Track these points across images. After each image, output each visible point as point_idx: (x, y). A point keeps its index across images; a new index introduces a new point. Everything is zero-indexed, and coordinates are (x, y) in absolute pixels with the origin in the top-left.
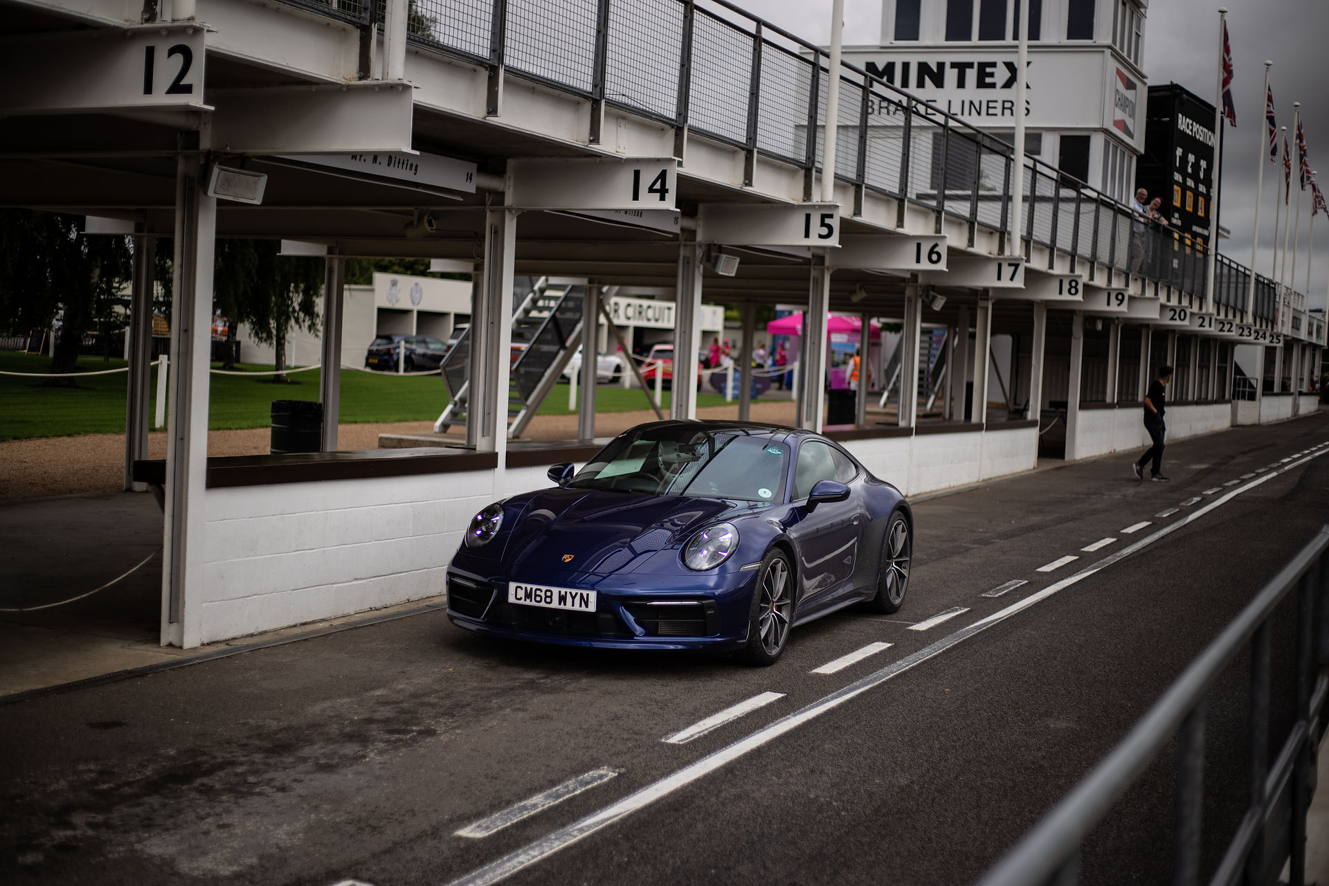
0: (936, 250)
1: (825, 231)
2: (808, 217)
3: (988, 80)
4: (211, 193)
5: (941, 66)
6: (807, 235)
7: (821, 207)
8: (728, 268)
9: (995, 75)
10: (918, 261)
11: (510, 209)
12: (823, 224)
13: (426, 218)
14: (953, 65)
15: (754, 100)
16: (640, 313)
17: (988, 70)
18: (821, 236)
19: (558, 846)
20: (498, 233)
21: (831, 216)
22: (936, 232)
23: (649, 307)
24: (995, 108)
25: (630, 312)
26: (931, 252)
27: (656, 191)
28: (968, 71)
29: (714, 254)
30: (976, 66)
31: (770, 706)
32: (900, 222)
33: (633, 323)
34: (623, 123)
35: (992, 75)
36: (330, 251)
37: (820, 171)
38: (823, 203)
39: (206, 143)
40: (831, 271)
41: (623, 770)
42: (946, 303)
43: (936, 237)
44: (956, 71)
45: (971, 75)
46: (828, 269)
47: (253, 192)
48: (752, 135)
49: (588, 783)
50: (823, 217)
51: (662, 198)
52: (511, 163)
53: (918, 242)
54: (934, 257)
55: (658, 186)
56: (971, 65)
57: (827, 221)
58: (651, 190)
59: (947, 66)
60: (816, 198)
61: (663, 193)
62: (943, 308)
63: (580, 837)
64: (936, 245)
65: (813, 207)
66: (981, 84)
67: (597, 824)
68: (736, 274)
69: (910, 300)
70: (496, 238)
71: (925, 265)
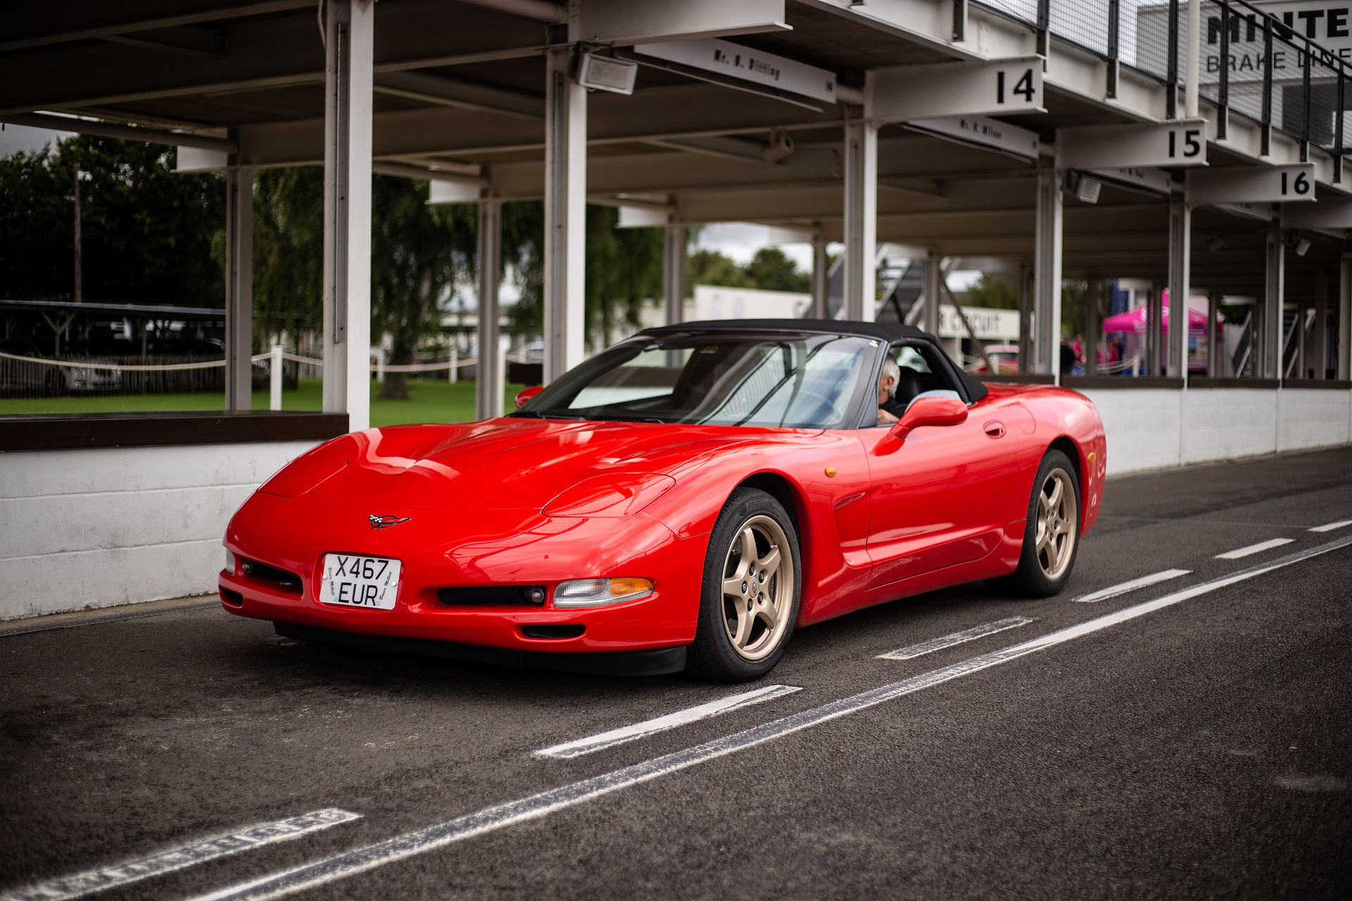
0: (1303, 179)
1: (1190, 149)
2: (1172, 136)
3: (1339, 28)
4: (582, 81)
5: (1288, 16)
6: (1172, 154)
7: (1185, 124)
8: (1090, 194)
9: (1347, 22)
10: (1284, 192)
11: (870, 121)
12: (1188, 142)
13: (783, 139)
14: (1302, 15)
15: (1114, 8)
17: (1339, 17)
18: (1186, 155)
19: (985, 665)
20: (859, 148)
21: (1197, 133)
22: (1301, 161)
23: (976, 317)
24: (1348, 56)
26: (1298, 181)
27: (1022, 92)
28: (1317, 19)
29: (1074, 180)
30: (1326, 14)
31: (1178, 579)
32: (1265, 151)
34: (984, 26)
35: (1343, 22)
36: (671, 219)
37: (1182, 89)
38: (1188, 120)
39: (574, 36)
40: (1191, 208)
41: (1037, 619)
42: (1310, 248)
43: (1302, 166)
44: (1305, 20)
45: (1321, 24)
46: (1188, 206)
47: (623, 82)
48: (1114, 44)
49: (1003, 627)
50: (1189, 134)
51: (1029, 99)
52: (870, 75)
53: (1283, 172)
54: (1302, 187)
55: (1023, 87)
56: (1320, 14)
57: (1193, 138)
58: (1017, 91)
59: (1295, 16)
60: (1180, 115)
61: (1029, 93)
62: (1307, 253)
63: (1006, 659)
64: (1303, 174)
65: (1178, 124)
66: (1332, 32)
67: (1022, 651)
68: (1098, 200)
69: (1271, 246)
70: (856, 154)
71: (1292, 196)
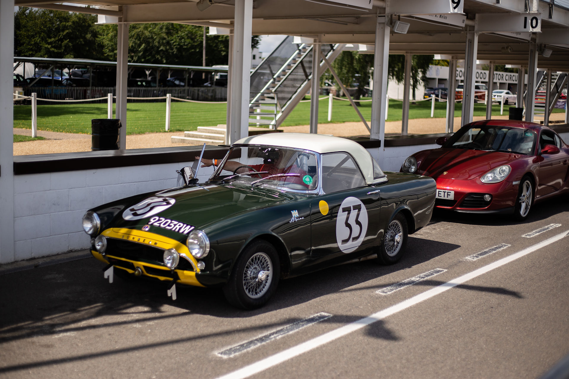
16: (510, 78)
23: (514, 76)
25: (507, 78)
33: (508, 82)
